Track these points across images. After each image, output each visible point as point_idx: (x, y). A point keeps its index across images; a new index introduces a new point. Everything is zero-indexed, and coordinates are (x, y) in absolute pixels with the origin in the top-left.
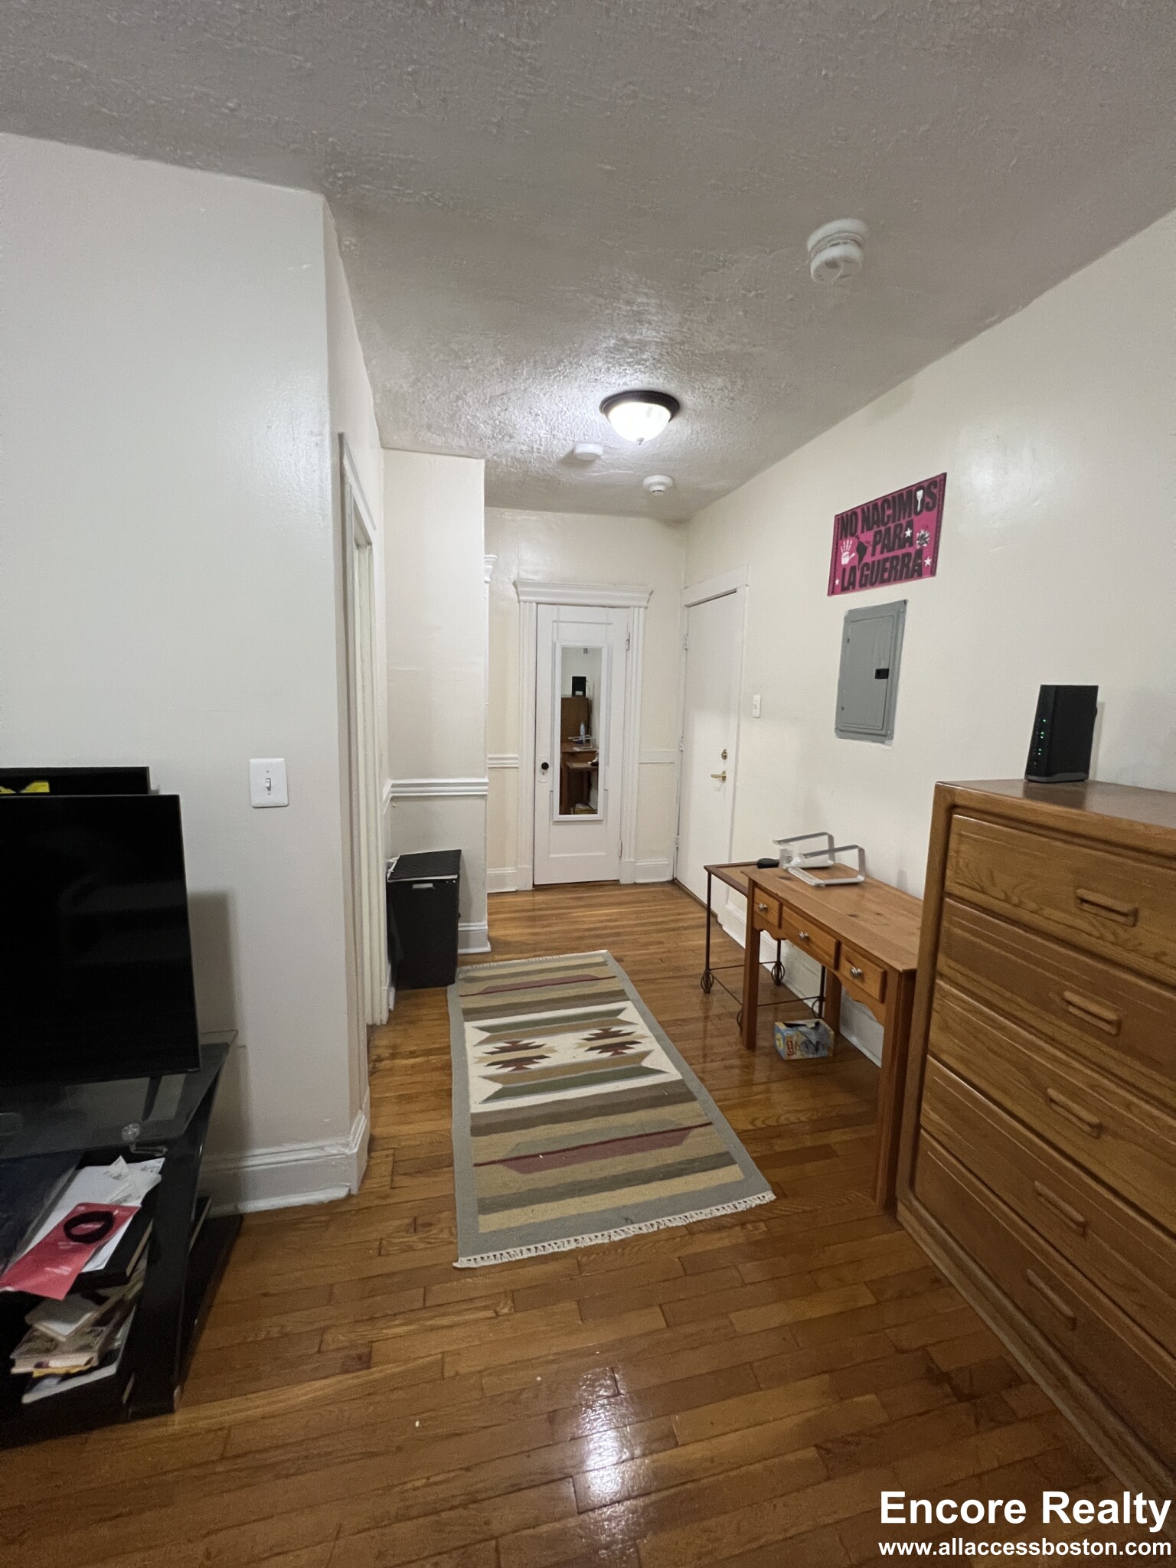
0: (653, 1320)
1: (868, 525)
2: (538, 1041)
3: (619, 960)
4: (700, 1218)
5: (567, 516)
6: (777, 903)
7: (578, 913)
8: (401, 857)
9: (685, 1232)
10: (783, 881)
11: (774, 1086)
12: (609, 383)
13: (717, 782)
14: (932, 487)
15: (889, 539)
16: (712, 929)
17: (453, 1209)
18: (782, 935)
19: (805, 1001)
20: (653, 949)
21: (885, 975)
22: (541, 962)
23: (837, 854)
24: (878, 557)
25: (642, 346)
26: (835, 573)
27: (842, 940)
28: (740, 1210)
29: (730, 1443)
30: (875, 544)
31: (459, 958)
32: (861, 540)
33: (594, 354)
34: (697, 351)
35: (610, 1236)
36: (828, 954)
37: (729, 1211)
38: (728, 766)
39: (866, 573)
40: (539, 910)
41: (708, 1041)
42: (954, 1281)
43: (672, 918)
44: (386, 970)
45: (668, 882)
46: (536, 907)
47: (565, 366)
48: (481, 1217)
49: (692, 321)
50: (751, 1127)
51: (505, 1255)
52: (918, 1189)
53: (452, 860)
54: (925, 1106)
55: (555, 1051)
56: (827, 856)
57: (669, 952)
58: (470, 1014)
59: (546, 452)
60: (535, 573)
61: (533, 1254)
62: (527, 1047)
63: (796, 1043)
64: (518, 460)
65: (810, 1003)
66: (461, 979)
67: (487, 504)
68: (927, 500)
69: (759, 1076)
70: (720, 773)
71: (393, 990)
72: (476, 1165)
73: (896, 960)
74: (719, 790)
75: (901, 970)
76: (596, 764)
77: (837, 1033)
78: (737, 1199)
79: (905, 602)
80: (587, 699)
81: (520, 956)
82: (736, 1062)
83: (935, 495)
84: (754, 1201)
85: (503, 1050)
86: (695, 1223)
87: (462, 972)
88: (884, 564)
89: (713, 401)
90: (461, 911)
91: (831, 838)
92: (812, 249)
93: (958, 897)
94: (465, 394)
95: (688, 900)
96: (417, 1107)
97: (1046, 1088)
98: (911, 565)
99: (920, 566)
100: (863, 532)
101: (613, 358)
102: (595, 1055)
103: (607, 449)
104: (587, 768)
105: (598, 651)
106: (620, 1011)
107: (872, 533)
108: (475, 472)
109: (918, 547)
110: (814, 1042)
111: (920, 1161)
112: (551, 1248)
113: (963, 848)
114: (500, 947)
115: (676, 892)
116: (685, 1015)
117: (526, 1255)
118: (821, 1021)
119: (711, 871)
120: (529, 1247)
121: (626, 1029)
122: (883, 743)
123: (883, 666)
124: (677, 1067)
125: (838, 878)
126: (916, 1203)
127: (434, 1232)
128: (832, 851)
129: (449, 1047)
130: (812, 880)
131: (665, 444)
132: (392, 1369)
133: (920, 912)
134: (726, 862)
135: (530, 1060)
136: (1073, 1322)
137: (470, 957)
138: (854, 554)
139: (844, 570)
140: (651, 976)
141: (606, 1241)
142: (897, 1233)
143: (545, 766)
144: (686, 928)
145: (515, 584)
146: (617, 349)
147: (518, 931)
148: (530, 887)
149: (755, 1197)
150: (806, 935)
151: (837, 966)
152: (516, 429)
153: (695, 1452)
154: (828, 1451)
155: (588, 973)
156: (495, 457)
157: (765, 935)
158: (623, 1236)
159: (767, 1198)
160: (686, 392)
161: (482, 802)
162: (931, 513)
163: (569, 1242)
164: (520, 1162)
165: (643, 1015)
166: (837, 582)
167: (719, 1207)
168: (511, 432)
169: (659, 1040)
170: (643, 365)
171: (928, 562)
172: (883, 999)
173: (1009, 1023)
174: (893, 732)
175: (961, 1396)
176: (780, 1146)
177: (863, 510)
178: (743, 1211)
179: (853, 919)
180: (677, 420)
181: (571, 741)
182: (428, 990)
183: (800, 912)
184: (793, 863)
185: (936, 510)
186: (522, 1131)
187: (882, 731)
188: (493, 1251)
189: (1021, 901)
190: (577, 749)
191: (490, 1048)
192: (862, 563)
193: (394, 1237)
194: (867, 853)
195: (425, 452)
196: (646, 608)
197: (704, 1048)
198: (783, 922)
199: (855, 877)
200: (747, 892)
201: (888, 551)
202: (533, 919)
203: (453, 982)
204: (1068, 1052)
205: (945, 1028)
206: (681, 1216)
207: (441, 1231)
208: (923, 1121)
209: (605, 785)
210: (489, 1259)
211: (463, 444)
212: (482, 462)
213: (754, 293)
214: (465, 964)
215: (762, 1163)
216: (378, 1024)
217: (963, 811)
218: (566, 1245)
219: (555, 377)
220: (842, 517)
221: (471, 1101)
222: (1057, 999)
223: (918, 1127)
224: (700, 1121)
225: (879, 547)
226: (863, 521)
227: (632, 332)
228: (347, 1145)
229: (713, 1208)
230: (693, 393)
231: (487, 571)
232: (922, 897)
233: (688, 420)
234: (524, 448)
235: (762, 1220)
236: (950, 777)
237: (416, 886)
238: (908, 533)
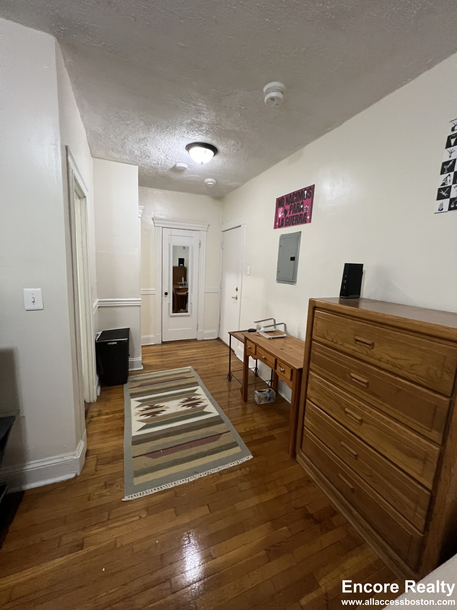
0: (205, 510)
1: (288, 202)
2: (161, 404)
3: (196, 370)
4: (224, 468)
5: (175, 193)
6: (255, 345)
7: (180, 352)
8: (103, 331)
9: (218, 474)
10: (257, 337)
11: (255, 414)
12: (189, 138)
13: (234, 300)
14: (310, 190)
15: (295, 208)
16: (231, 356)
17: (123, 477)
18: (257, 358)
19: (266, 382)
20: (210, 365)
21: (292, 371)
22: (164, 372)
23: (277, 326)
24: (291, 215)
25: (201, 124)
26: (276, 220)
27: (277, 358)
28: (240, 463)
29: (233, 554)
30: (290, 210)
31: (129, 372)
32: (285, 208)
33: (182, 125)
34: (223, 129)
35: (188, 480)
36: (272, 364)
37: (236, 464)
38: (238, 294)
39: (287, 221)
40: (165, 351)
41: (230, 400)
42: (315, 481)
43: (217, 353)
44: (96, 379)
45: (216, 339)
46: (163, 351)
47: (170, 129)
48: (135, 479)
49: (221, 116)
50: (245, 431)
51: (145, 493)
52: (303, 449)
53: (126, 332)
54: (305, 418)
55: (169, 408)
56: (273, 327)
57: (216, 366)
58: (133, 395)
59: (164, 165)
60: (162, 215)
61: (157, 491)
62: (157, 407)
63: (262, 398)
64: (153, 167)
65: (267, 382)
66: (130, 381)
67: (139, 185)
68: (308, 194)
69: (249, 411)
70: (235, 296)
71: (99, 387)
72: (134, 457)
73: (296, 365)
74: (234, 303)
75: (297, 368)
76: (187, 293)
77: (277, 393)
78: (238, 460)
79: (301, 232)
80: (185, 267)
81: (155, 370)
82: (240, 407)
83: (311, 192)
84: (245, 459)
85: (147, 409)
86: (222, 470)
87: (131, 378)
88: (293, 218)
89: (230, 150)
90: (130, 353)
91: (275, 320)
92: (265, 92)
93: (317, 341)
94: (128, 137)
95: (223, 345)
96: (108, 436)
97: (345, 409)
98: (303, 218)
99: (306, 218)
100: (286, 205)
101: (190, 128)
102: (185, 408)
103: (190, 166)
104: (185, 295)
105: (188, 247)
106: (195, 390)
107: (289, 206)
108: (134, 171)
109: (305, 212)
110: (268, 397)
111: (304, 438)
112: (164, 487)
113: (318, 322)
114: (147, 367)
115: (219, 343)
116: (221, 390)
117: (154, 492)
118: (271, 389)
119: (231, 334)
120: (155, 488)
121: (198, 397)
122: (293, 285)
123: (293, 256)
124: (217, 410)
125: (277, 335)
126: (302, 454)
127: (114, 487)
128: (275, 325)
129: (124, 410)
130: (268, 336)
131: (212, 166)
132: (93, 548)
133: (304, 346)
134: (237, 330)
135: (158, 412)
136: (353, 490)
137: (135, 372)
138: (283, 214)
139: (280, 219)
140: (208, 376)
141: (187, 482)
142: (297, 465)
143: (166, 294)
144: (223, 356)
145: (153, 219)
146: (191, 124)
147: (154, 361)
148: (161, 343)
149: (245, 458)
150: (265, 357)
151: (276, 368)
152: (151, 154)
153: (219, 560)
154: (269, 551)
155: (183, 376)
156: (143, 166)
157: (250, 357)
158: (194, 479)
159: (250, 458)
160: (220, 145)
161: (138, 308)
162: (309, 199)
163: (172, 484)
164: (153, 454)
165: (204, 391)
166: (277, 224)
167: (232, 463)
168: (149, 155)
169: (210, 400)
170: (202, 132)
171: (308, 217)
172: (291, 379)
173: (333, 386)
174: (296, 281)
175: (317, 522)
176: (256, 437)
177: (286, 197)
178: (241, 464)
179: (281, 350)
180: (216, 156)
181: (178, 284)
182: (116, 386)
183: (262, 348)
184: (261, 330)
185: (311, 198)
186: (154, 442)
187: (293, 281)
188: (139, 492)
189: (337, 341)
190: (180, 287)
191: (141, 408)
192: (286, 217)
193: (96, 492)
194: (287, 326)
195: (112, 161)
196: (207, 231)
197: (229, 402)
198: (257, 352)
199: (283, 335)
200: (244, 342)
201: (295, 213)
202: (162, 355)
203: (126, 382)
204: (352, 394)
205: (312, 389)
206: (217, 468)
207: (117, 486)
208: (305, 424)
209: (191, 301)
210: (138, 495)
211: (128, 158)
212: (137, 167)
213: (244, 107)
214: (132, 375)
215: (248, 444)
216: (93, 402)
217: (319, 309)
218: (171, 485)
219: (166, 133)
220: (279, 199)
221: (133, 431)
222: (348, 376)
223: (303, 425)
224: (225, 431)
225: (292, 211)
226: (286, 201)
227: (197, 118)
228: (75, 455)
229: (229, 464)
230: (222, 146)
231: (140, 212)
232: (305, 341)
233: (221, 157)
234: (155, 162)
235: (248, 467)
236: (314, 297)
237: (109, 344)
238: (302, 206)
